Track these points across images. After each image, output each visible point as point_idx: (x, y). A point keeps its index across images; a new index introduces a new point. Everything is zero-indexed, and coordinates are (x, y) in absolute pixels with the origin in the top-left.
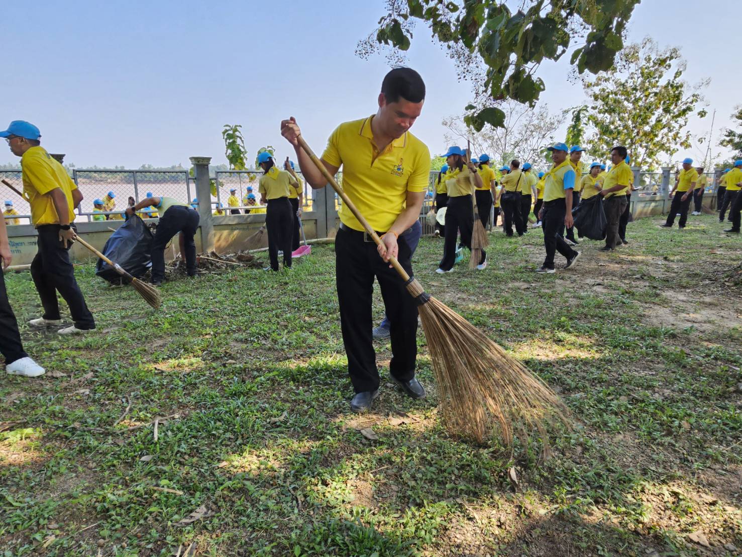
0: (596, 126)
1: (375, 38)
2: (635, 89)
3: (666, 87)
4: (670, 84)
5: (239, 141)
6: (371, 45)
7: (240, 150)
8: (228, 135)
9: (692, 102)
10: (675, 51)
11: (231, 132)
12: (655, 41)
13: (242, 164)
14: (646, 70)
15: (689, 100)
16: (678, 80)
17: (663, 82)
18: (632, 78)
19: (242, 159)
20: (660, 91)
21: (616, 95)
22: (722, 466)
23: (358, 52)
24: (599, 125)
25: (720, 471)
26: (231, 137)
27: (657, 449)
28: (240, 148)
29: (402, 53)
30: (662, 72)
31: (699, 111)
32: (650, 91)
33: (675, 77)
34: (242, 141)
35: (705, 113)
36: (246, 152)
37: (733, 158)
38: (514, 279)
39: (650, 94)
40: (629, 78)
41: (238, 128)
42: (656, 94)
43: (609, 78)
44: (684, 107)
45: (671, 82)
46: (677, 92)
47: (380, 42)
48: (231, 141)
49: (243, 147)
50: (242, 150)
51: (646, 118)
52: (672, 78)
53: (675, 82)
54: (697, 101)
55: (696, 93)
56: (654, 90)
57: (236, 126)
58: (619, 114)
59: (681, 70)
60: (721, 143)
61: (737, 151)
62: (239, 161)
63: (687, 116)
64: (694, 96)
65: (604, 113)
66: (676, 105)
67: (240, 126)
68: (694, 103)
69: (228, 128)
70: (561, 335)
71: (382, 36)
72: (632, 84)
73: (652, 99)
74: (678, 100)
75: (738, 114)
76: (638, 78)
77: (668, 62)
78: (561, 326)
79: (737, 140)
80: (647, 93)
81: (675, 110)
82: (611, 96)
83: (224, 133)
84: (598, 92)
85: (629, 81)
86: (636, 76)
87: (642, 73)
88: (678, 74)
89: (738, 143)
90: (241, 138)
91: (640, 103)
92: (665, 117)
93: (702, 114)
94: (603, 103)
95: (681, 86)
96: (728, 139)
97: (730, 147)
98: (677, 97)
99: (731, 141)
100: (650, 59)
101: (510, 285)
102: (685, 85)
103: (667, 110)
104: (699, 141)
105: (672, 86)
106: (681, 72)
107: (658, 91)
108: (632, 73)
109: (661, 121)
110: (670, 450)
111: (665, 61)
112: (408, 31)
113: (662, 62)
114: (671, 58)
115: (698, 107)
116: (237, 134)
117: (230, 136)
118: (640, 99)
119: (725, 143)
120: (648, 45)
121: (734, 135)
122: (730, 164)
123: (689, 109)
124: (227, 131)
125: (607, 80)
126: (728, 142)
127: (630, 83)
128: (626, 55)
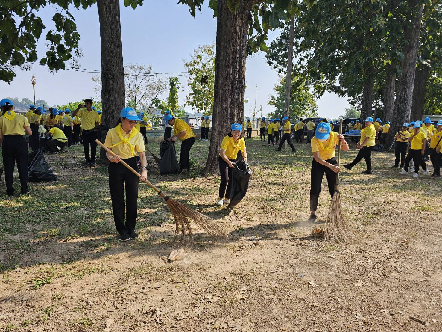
61: (276, 108)
79: (275, 102)
82: (199, 73)
84: (192, 70)
97: (273, 105)
121: (275, 99)
125: (197, 63)
126: (272, 102)
127: (207, 67)
128: (205, 50)
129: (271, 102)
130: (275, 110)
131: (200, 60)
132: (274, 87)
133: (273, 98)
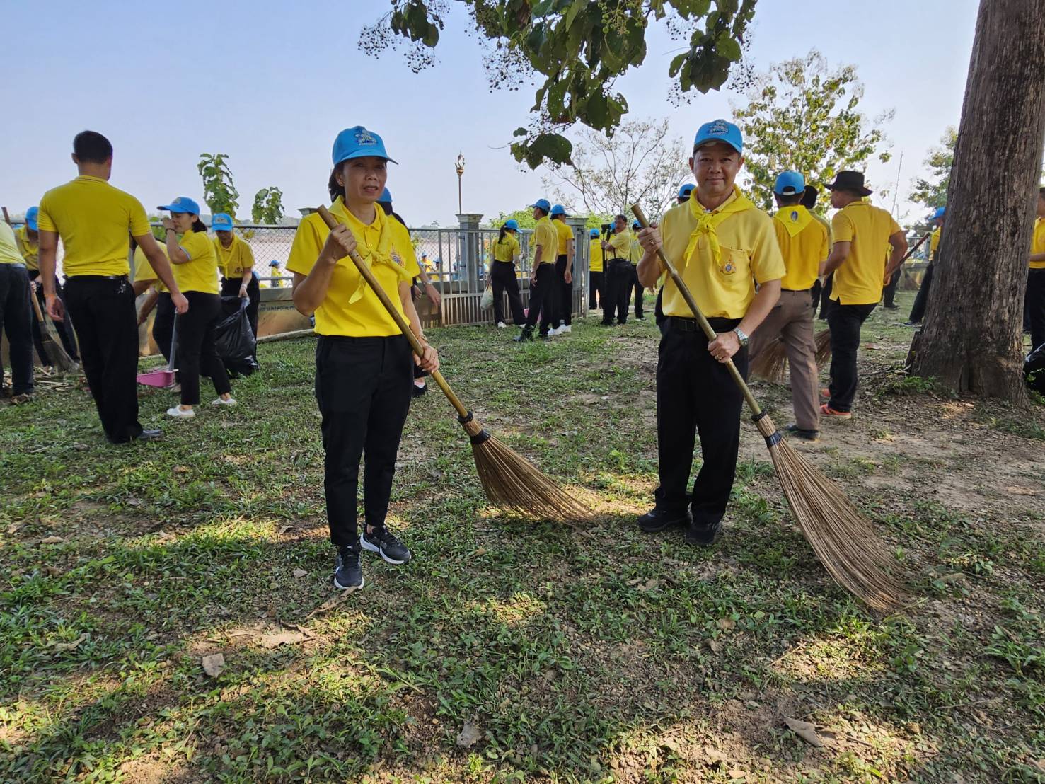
0: (749, 171)
1: (388, 24)
2: (799, 121)
3: (838, 119)
4: (844, 117)
5: (225, 179)
6: (382, 36)
7: (227, 193)
8: (207, 169)
9: (872, 141)
10: (849, 71)
11: (212, 165)
12: (823, 56)
13: (233, 214)
14: (813, 96)
15: (869, 138)
16: (854, 111)
17: (834, 113)
18: (794, 106)
19: (231, 206)
20: (832, 125)
21: (775, 128)
22: (757, 694)
23: (363, 45)
24: (753, 169)
25: (751, 702)
26: (213, 170)
27: (671, 667)
28: (228, 189)
29: (428, 50)
30: (833, 99)
31: (880, 154)
32: (818, 123)
33: (850, 107)
34: (230, 179)
35: (888, 157)
36: (237, 196)
37: (927, 218)
38: (583, 389)
39: (818, 127)
40: (790, 105)
41: (224, 160)
42: (825, 128)
43: (765, 106)
44: (862, 147)
45: (844, 113)
46: (852, 127)
47: (397, 33)
48: (212, 179)
49: (233, 189)
50: (231, 192)
51: (812, 160)
52: (845, 109)
53: (850, 113)
54: (878, 140)
55: (876, 129)
56: (824, 123)
57: (219, 156)
58: (779, 155)
59: (857, 96)
60: (912, 198)
61: (931, 208)
62: (227, 209)
63: (866, 160)
64: (873, 132)
65: (760, 152)
66: (851, 145)
67: (227, 157)
68: (875, 143)
69: (207, 159)
70: (607, 476)
71: (399, 23)
72: (794, 114)
73: (821, 135)
74: (852, 138)
75: (932, 160)
76: (803, 106)
77: (841, 86)
78: (613, 465)
79: (931, 194)
80: (814, 127)
81: (852, 152)
82: (768, 130)
83: (201, 166)
84: (751, 124)
85: (792, 109)
86: (800, 103)
87: (808, 100)
88: (854, 101)
89: (932, 198)
90: (227, 175)
91: (806, 141)
92: (837, 160)
93: (885, 158)
94: (758, 139)
95: (858, 118)
96: (919, 192)
97: (922, 203)
98: (853, 134)
99: (923, 195)
100: (817, 80)
101: (572, 399)
102: (862, 118)
103: (840, 152)
104: (881, 194)
105: (846, 117)
106: (857, 100)
107: (828, 125)
108: (795, 99)
109: (833, 165)
110: (691, 669)
111: (836, 84)
112: (436, 18)
113: (833, 86)
114: (845, 80)
115: (879, 148)
116: (222, 167)
117: (210, 172)
118: (805, 134)
119: (916, 198)
120: (815, 61)
121: (927, 188)
122: (922, 226)
123: (868, 150)
124: (205, 163)
125: (763, 108)
126: (921, 196)
127: (792, 113)
128: (787, 73)
129: (915, 194)
130: (926, 215)
131: (771, 99)
132: (929, 157)
133: (923, 185)
